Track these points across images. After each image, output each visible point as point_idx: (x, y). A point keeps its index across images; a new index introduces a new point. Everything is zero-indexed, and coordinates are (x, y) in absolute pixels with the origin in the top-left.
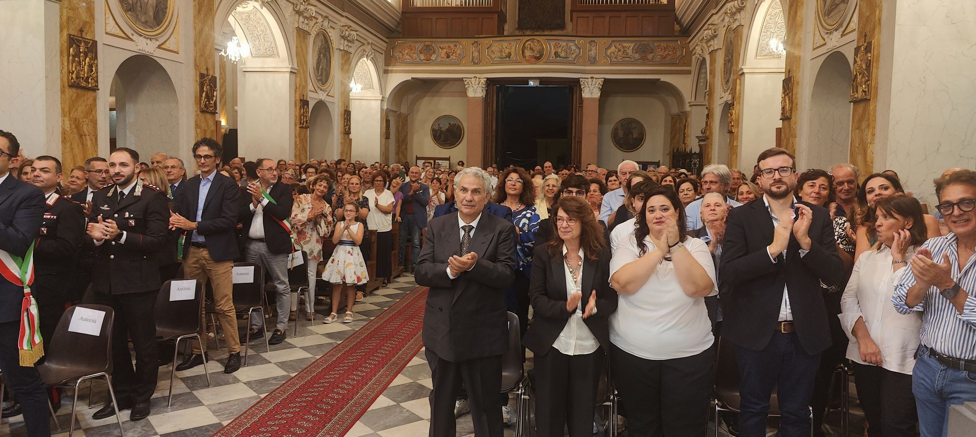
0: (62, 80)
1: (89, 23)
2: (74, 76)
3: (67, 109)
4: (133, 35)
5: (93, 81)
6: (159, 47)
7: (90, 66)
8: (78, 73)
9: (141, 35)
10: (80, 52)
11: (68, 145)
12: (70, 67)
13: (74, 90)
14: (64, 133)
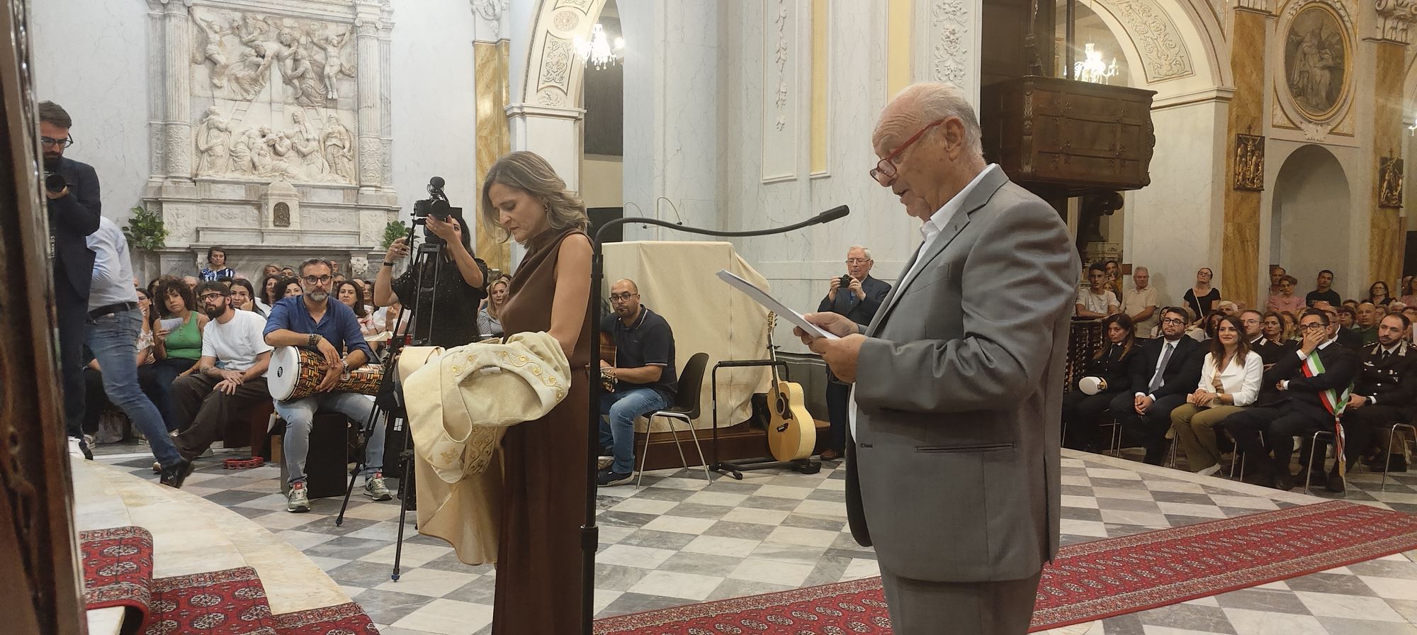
0: (1227, 184)
1: (1258, 119)
2: (1240, 178)
3: (1231, 214)
4: (1301, 123)
5: (1259, 181)
6: (1331, 132)
7: (1257, 165)
8: (1244, 174)
9: (1310, 122)
10: (1247, 152)
11: (1230, 252)
12: (1237, 169)
13: (1239, 192)
14: (1226, 239)
